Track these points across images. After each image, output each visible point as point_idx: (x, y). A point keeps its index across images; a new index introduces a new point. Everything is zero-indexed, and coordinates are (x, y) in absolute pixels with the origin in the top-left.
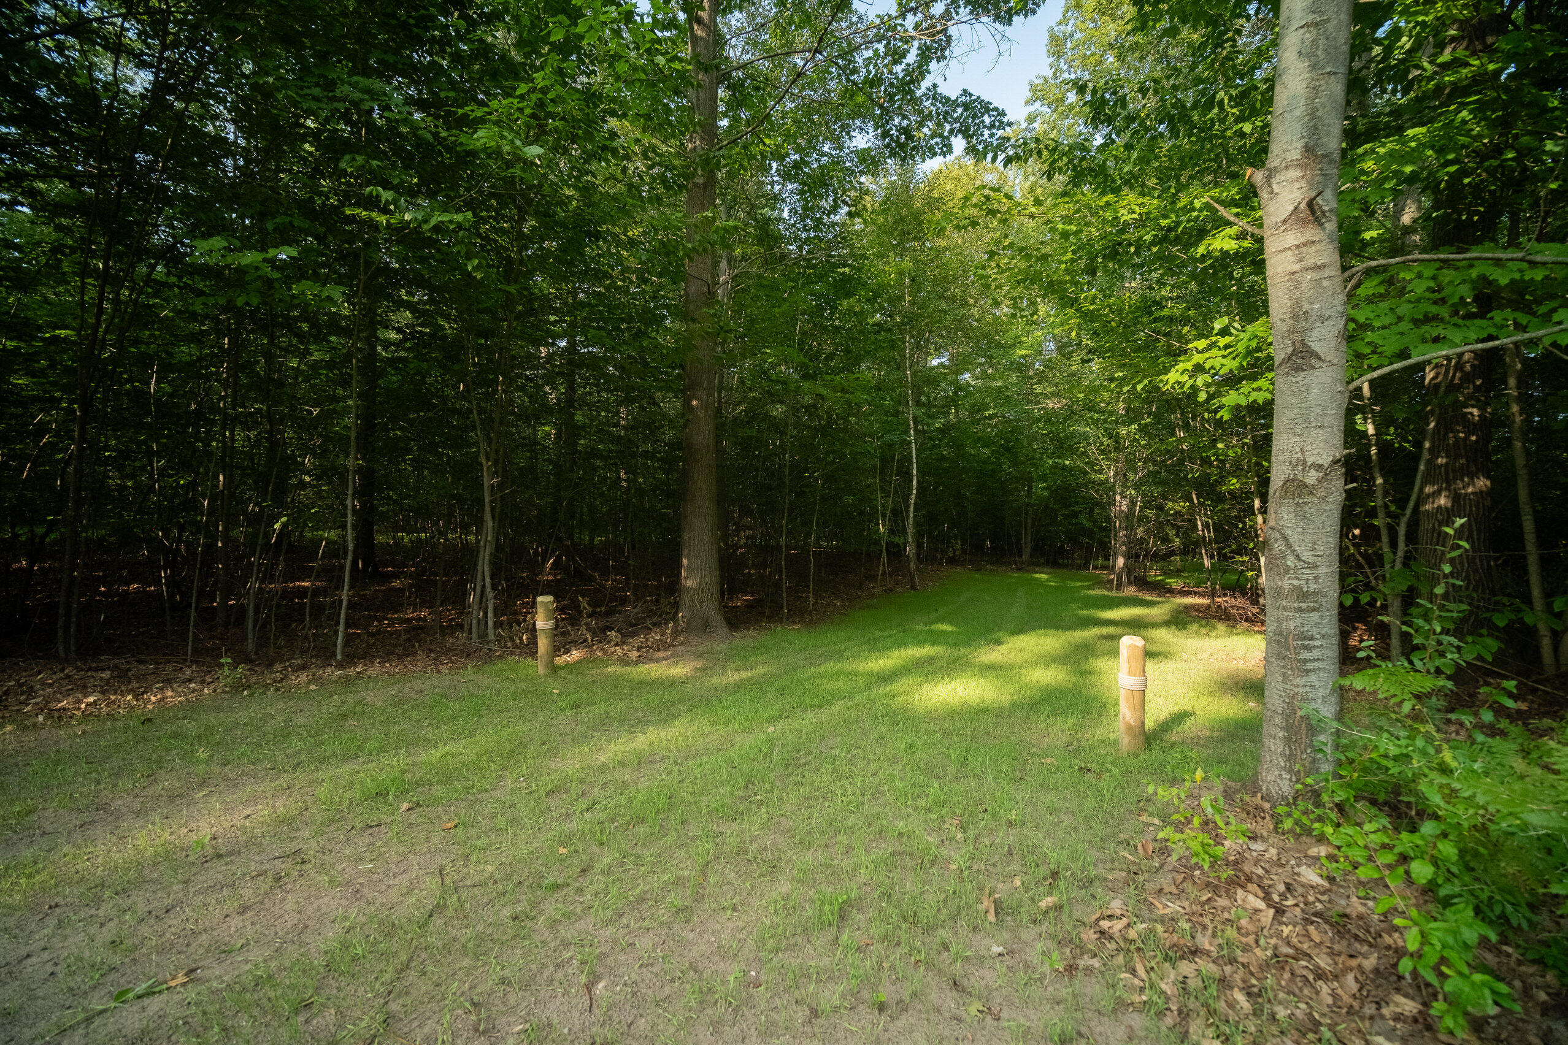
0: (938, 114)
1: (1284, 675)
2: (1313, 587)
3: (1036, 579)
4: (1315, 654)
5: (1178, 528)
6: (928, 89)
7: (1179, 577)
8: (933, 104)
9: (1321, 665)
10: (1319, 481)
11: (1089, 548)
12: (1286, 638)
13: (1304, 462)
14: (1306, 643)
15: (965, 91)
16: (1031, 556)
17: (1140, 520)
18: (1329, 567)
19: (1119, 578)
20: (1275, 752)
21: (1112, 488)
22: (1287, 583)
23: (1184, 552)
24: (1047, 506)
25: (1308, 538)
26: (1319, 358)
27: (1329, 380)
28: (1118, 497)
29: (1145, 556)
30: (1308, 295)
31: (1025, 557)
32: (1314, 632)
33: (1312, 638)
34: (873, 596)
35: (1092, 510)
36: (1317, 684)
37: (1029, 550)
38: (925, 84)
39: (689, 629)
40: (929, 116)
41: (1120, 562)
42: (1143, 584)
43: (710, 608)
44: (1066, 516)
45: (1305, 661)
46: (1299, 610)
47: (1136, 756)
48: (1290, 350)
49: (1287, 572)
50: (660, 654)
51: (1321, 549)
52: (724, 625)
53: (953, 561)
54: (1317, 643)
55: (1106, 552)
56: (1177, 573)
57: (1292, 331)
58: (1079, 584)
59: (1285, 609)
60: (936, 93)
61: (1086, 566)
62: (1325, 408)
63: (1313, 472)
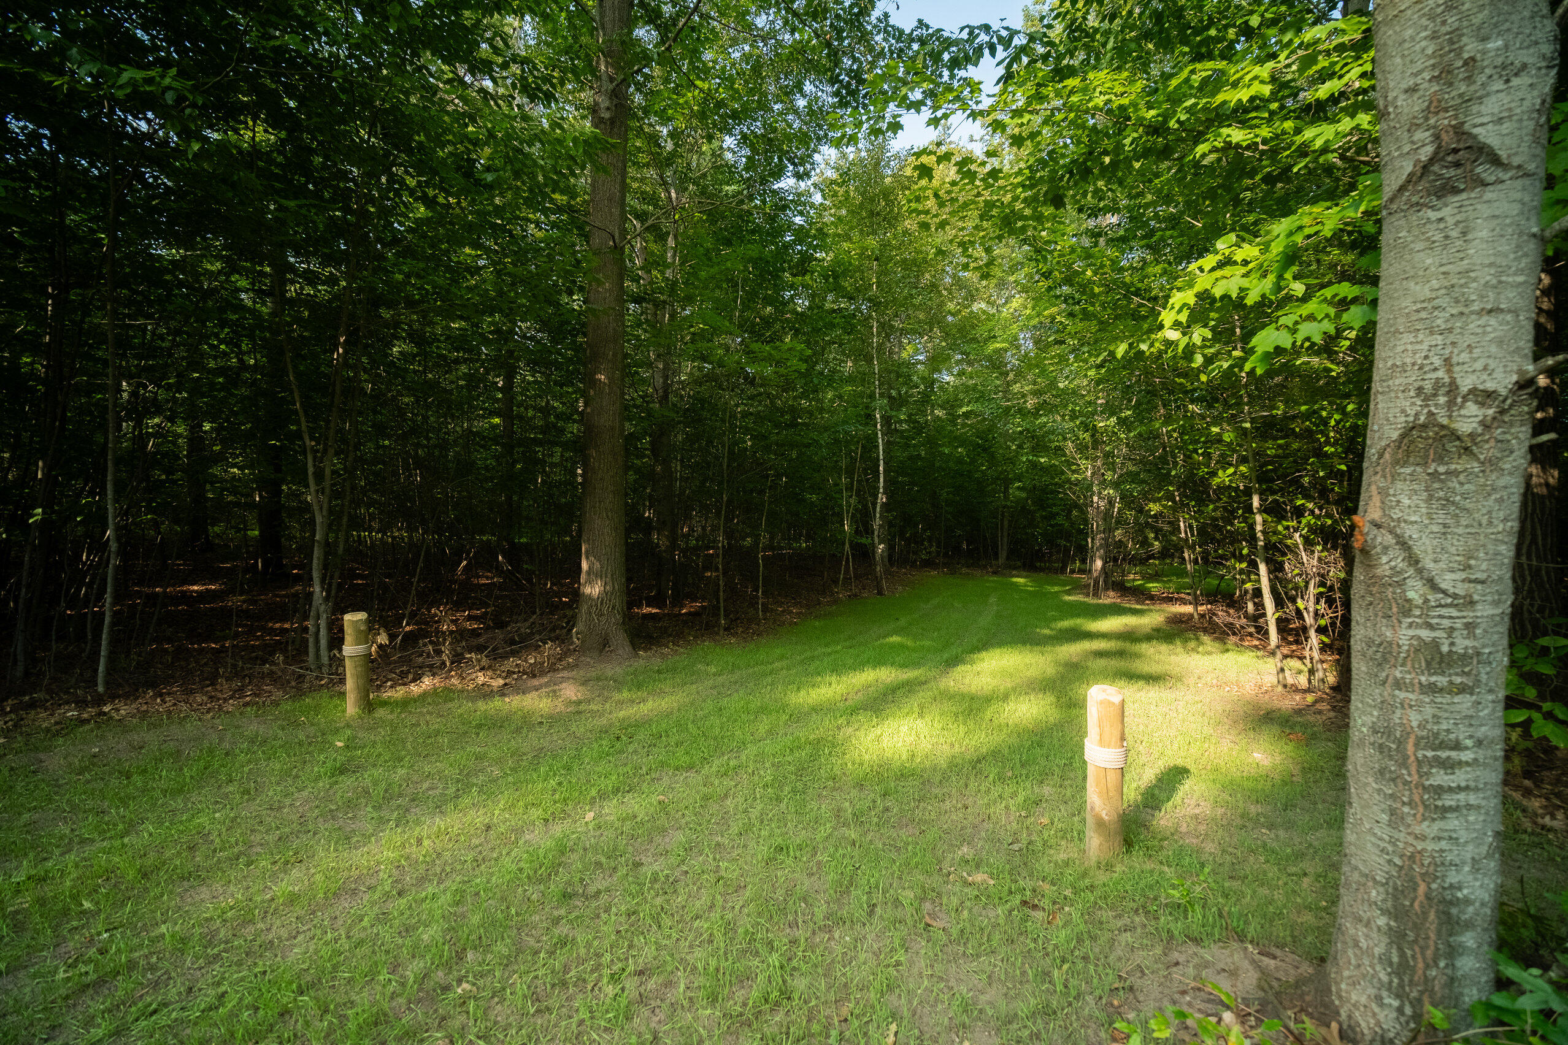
0: (892, 53)
1: (1392, 812)
2: (1462, 644)
3: (1015, 584)
4: (1460, 777)
5: (1157, 531)
6: (879, 20)
7: (1157, 581)
8: (885, 40)
9: (1473, 799)
10: (1486, 425)
11: (1067, 550)
12: (1400, 743)
13: (1452, 388)
14: (1444, 754)
15: (920, 21)
16: (1008, 558)
17: (1118, 522)
18: (1496, 603)
19: (1096, 582)
20: (1369, 952)
21: (1089, 488)
22: (1405, 635)
23: (1164, 554)
24: (1023, 508)
25: (1455, 545)
26: (1495, 161)
27: (1515, 209)
28: (1095, 499)
29: (1124, 559)
30: (1477, 20)
31: (1001, 561)
32: (1462, 734)
33: (1457, 746)
34: (836, 602)
35: (1070, 512)
36: (1463, 836)
37: (1004, 554)
38: (876, 14)
39: (582, 650)
40: (881, 54)
41: (1099, 564)
42: (1122, 589)
43: (612, 624)
44: (1044, 518)
45: (1439, 790)
46: (1431, 689)
47: (1109, 867)
48: (1428, 150)
49: (1406, 612)
50: (536, 682)
51: (1482, 567)
52: (627, 643)
53: (929, 564)
54: (1467, 756)
55: (1083, 554)
56: (1155, 577)
57: (1435, 107)
58: (1056, 589)
59: (1398, 684)
60: (887, 25)
61: (1063, 570)
62: (1502, 271)
63: (1472, 408)
